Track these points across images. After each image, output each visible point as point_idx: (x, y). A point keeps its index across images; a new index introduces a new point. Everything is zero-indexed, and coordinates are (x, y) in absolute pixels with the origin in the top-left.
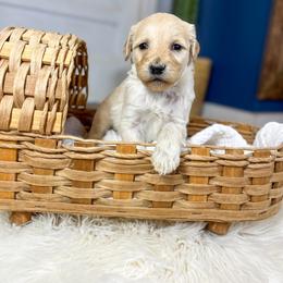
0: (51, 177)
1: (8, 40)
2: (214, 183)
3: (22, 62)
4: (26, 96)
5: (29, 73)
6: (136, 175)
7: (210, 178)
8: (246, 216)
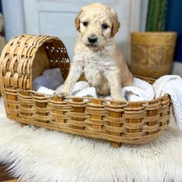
0: (29, 109)
1: (12, 45)
2: (105, 119)
3: (14, 55)
4: (15, 72)
5: (16, 61)
6: (64, 112)
7: (102, 117)
8: (124, 140)
